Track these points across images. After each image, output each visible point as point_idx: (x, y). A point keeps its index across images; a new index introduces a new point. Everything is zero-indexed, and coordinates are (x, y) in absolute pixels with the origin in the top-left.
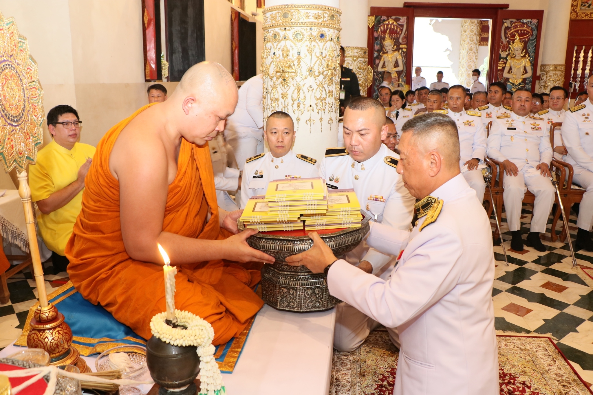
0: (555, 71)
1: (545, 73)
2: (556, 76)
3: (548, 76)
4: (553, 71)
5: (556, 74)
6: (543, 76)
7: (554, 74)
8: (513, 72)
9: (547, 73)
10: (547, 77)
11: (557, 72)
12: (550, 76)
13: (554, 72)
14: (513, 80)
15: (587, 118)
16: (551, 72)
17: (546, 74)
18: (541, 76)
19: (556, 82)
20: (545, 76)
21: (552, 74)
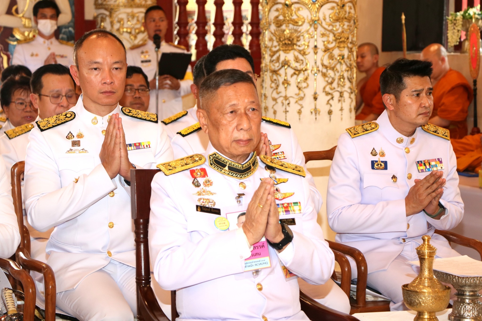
0: (131, 6)
1: (107, 13)
2: (135, 21)
3: (116, 20)
4: (125, 6)
5: (133, 16)
6: (103, 20)
7: (128, 14)
8: (20, 10)
9: (111, 13)
10: (112, 23)
11: (136, 10)
12: (119, 22)
13: (129, 10)
14: (23, 34)
15: (76, 144)
16: (122, 10)
17: (110, 16)
18: (99, 19)
19: (135, 37)
20: (108, 20)
21: (123, 16)
